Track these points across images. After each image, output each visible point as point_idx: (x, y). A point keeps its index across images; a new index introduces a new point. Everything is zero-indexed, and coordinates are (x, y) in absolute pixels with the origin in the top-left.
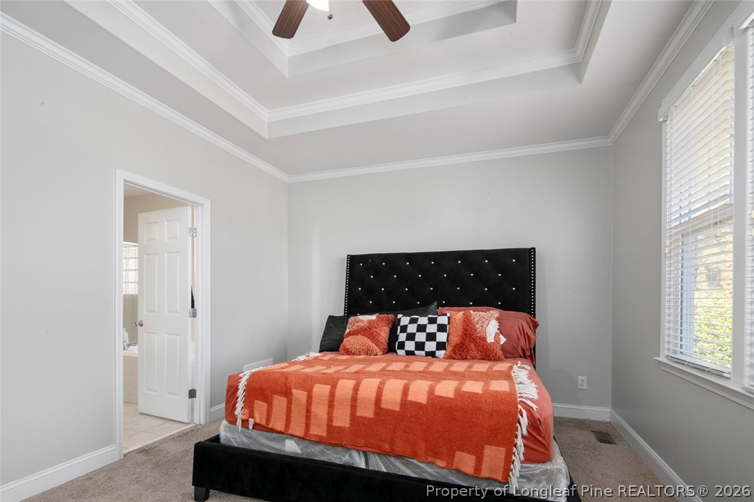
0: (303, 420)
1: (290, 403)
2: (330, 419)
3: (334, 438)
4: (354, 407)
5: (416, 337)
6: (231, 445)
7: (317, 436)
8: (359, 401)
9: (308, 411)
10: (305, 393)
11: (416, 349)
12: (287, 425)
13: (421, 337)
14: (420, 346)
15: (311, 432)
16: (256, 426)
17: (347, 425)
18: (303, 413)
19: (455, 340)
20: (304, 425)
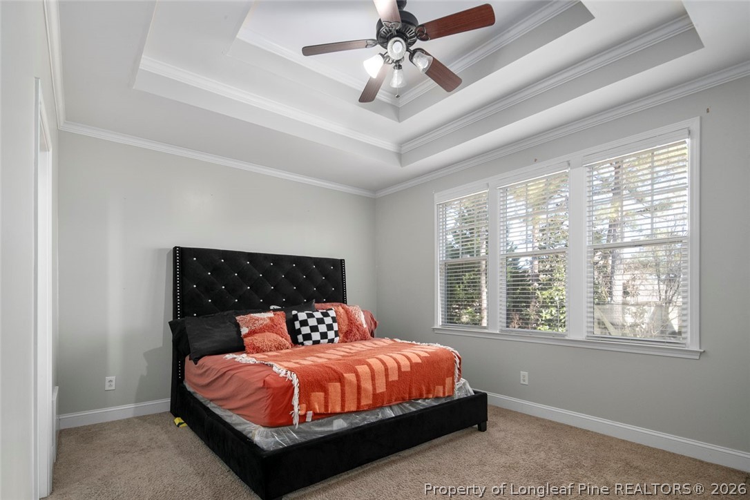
0: (356, 397)
1: (343, 386)
2: (374, 389)
3: (379, 402)
4: (387, 375)
5: (319, 328)
6: (297, 442)
7: (367, 405)
8: (389, 370)
9: (359, 387)
10: (354, 374)
11: (321, 339)
12: (343, 406)
13: (322, 328)
14: (324, 336)
15: (362, 404)
16: (317, 416)
17: (385, 390)
18: (355, 391)
19: (345, 328)
20: (356, 400)
